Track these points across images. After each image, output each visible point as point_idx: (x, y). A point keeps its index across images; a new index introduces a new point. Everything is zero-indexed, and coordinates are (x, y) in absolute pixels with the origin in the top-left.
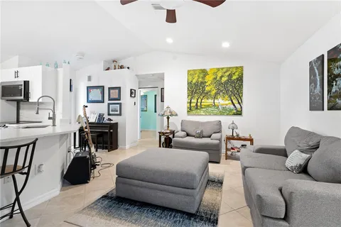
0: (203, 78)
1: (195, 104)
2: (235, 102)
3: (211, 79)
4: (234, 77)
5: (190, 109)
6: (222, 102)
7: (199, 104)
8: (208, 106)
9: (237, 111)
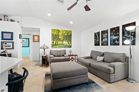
0: (58, 33)
1: (55, 43)
2: (69, 43)
3: (61, 34)
4: (69, 34)
5: (53, 46)
6: (65, 43)
7: (57, 43)
8: (60, 44)
9: (70, 46)
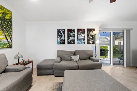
2: (8, 37)
4: (7, 17)
9: (9, 45)
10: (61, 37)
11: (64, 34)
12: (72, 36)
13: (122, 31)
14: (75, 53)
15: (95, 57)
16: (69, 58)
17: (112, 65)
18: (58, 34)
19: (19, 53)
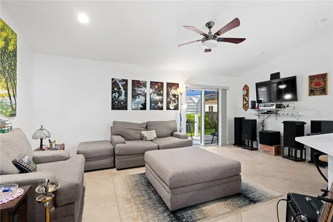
2: (11, 93)
4: (11, 48)
9: (12, 109)
10: (120, 95)
11: (126, 89)
12: (141, 94)
13: (216, 91)
14: (146, 127)
15: (180, 131)
16: (138, 136)
17: (203, 144)
18: (113, 89)
19: (43, 128)
